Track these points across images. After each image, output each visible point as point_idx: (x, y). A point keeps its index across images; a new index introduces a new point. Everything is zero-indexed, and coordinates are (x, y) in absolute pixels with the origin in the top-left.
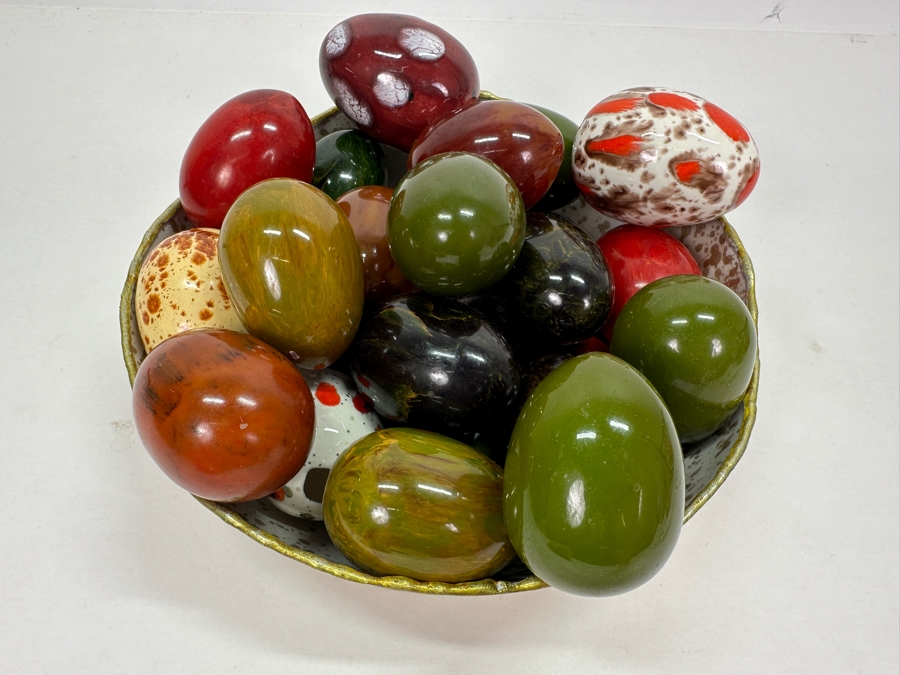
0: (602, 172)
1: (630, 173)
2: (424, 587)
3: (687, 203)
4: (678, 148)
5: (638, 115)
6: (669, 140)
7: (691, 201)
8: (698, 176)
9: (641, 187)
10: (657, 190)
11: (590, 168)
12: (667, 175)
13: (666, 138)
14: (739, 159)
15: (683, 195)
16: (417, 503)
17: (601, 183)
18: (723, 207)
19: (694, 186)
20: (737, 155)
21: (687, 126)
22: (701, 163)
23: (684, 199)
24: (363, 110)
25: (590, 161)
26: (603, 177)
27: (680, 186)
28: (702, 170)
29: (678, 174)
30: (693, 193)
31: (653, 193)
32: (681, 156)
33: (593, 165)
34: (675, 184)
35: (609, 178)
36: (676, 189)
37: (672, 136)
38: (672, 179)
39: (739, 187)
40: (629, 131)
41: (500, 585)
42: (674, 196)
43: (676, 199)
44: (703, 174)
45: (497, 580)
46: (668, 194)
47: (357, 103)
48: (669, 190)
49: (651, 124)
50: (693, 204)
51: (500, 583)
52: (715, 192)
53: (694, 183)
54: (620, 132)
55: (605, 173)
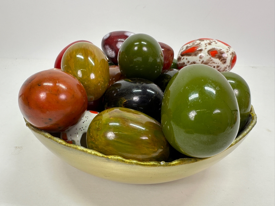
0: (187, 59)
1: (196, 57)
2: (128, 161)
3: (215, 64)
4: (209, 47)
5: (196, 42)
6: (206, 46)
7: (216, 63)
8: (217, 55)
9: (200, 61)
10: (205, 61)
11: (183, 59)
12: (208, 55)
13: (205, 45)
14: (229, 50)
15: (214, 61)
16: (125, 120)
17: (187, 63)
18: (227, 66)
19: (217, 58)
20: (228, 49)
21: (211, 42)
22: (218, 51)
23: (214, 63)
24: (113, 52)
25: (182, 58)
26: (187, 61)
27: (212, 58)
28: (219, 53)
29: (211, 54)
30: (217, 61)
31: (204, 62)
32: (211, 49)
33: (184, 58)
34: (210, 58)
35: (189, 60)
36: (211, 59)
37: (207, 45)
38: (209, 56)
39: (231, 59)
40: (194, 46)
41: (162, 163)
42: (211, 62)
43: (212, 63)
44: (219, 54)
45: (161, 161)
46: (209, 61)
47: (111, 50)
48: (209, 60)
49: (200, 43)
50: (217, 64)
51: (162, 162)
52: (224, 60)
53: (216, 57)
54: (191, 47)
55: (188, 59)
